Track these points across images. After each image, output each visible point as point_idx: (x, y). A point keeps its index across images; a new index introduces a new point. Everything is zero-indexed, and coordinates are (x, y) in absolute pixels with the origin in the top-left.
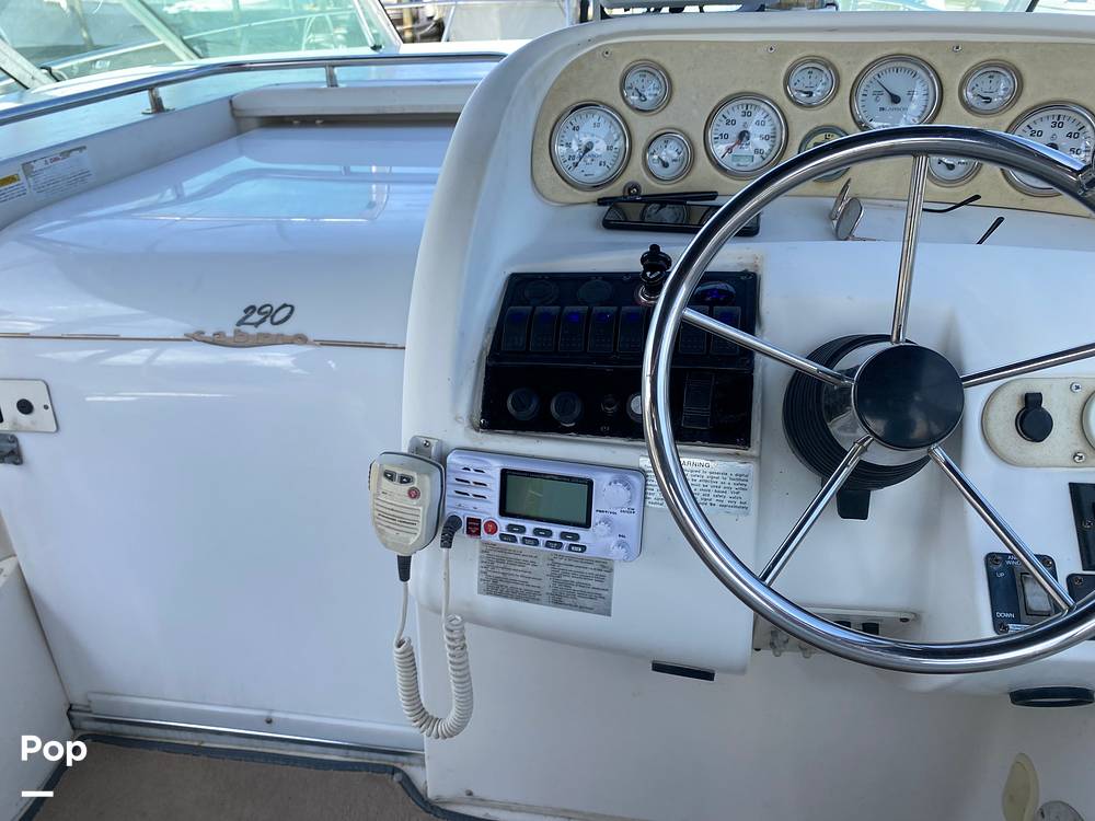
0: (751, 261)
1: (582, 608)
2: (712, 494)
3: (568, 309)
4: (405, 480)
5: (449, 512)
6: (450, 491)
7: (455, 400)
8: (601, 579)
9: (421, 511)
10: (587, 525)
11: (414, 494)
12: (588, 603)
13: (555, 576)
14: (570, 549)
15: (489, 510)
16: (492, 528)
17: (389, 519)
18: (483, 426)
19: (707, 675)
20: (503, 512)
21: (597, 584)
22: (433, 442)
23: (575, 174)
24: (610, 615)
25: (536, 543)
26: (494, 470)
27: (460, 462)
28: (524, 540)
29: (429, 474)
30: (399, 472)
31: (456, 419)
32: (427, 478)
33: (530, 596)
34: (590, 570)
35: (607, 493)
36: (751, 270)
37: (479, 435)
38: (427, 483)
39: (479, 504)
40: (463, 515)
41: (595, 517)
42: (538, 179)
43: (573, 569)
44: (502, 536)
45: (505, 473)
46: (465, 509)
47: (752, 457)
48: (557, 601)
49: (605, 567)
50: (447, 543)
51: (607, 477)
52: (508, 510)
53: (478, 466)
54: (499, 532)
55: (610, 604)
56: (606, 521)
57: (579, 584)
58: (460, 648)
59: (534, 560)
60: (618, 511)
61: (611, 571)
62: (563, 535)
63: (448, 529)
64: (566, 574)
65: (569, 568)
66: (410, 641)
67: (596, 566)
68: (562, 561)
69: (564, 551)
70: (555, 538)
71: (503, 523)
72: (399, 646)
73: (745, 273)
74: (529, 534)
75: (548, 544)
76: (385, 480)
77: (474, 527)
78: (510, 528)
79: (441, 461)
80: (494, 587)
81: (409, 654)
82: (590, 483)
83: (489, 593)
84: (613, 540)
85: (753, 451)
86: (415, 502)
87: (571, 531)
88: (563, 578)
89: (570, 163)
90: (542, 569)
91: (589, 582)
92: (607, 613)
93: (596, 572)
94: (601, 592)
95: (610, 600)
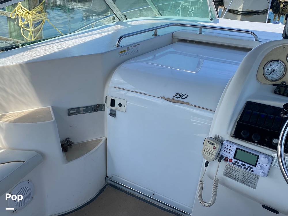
1: (248, 185)
3: (261, 113)
4: (213, 144)
5: (221, 154)
6: (223, 149)
7: (228, 129)
8: (255, 180)
9: (215, 152)
10: (255, 166)
11: (214, 148)
12: (250, 185)
13: (243, 176)
14: (249, 170)
15: (231, 156)
16: (231, 160)
17: (206, 152)
18: (233, 136)
19: (276, 212)
20: (234, 158)
21: (254, 181)
22: (220, 137)
23: (269, 77)
25: (241, 167)
26: (235, 147)
27: (227, 143)
28: (238, 165)
30: (212, 142)
31: (227, 133)
33: (236, 179)
34: (253, 177)
35: (262, 160)
37: (232, 138)
38: (218, 146)
39: (229, 154)
40: (224, 156)
41: (258, 164)
42: (258, 77)
43: (249, 176)
44: (233, 163)
45: (237, 149)
46: (224, 154)
48: (242, 182)
49: (257, 177)
50: (220, 161)
51: (263, 156)
52: (236, 157)
53: (231, 145)
54: (232, 162)
55: (256, 187)
56: (261, 166)
57: (249, 180)
58: (216, 186)
59: (239, 171)
60: (264, 165)
61: (258, 178)
62: (249, 167)
63: (220, 158)
64: (247, 176)
65: (248, 175)
66: (203, 181)
67: (254, 176)
68: (246, 173)
70: (246, 167)
71: (234, 160)
72: (200, 182)
74: (240, 164)
75: (244, 168)
76: (208, 143)
77: (226, 159)
78: (236, 162)
79: (222, 142)
80: (227, 174)
81: (202, 186)
82: (258, 156)
83: (226, 176)
84: (261, 171)
86: (214, 150)
87: (251, 166)
88: (245, 177)
89: (268, 74)
90: (241, 173)
91: (252, 180)
92: (255, 188)
93: (254, 178)
94: (254, 183)
95: (256, 185)
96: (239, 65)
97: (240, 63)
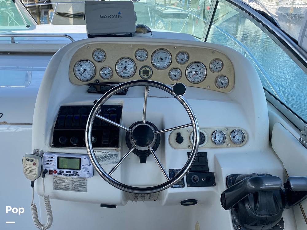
0: (121, 103)
1: (80, 191)
2: (110, 159)
3: (75, 115)
4: (32, 161)
5: (44, 168)
6: (45, 162)
7: (46, 139)
8: (84, 183)
9: (36, 169)
10: (80, 169)
11: (34, 164)
12: (81, 189)
13: (73, 183)
14: (75, 176)
15: (54, 167)
16: (55, 172)
17: (27, 171)
18: (53, 146)
19: (114, 206)
20: (58, 168)
21: (83, 184)
22: (40, 151)
23: (81, 78)
24: (87, 192)
25: (67, 175)
26: (56, 157)
27: (47, 155)
28: (64, 174)
29: (38, 159)
30: (30, 159)
31: (46, 144)
32: (38, 160)
33: (66, 189)
34: (81, 181)
35: (84, 161)
36: (121, 105)
37: (52, 148)
38: (38, 161)
39: (52, 166)
40: (48, 169)
41: (82, 167)
42: (70, 78)
43: (77, 181)
44: (58, 174)
45: (58, 158)
46: (47, 167)
47: (119, 150)
48: (74, 190)
49: (85, 180)
50: (44, 176)
51: (84, 157)
52: (60, 167)
53: (51, 156)
54: (57, 173)
55: (87, 189)
56: (84, 168)
57: (79, 185)
58: (48, 204)
59: (68, 180)
60: (87, 165)
61: (87, 181)
62: (74, 172)
63: (43, 173)
64: (76, 183)
65: (76, 181)
66: (35, 204)
68: (74, 179)
69: (74, 176)
70: (72, 173)
71: (58, 170)
72: (32, 205)
73: (119, 106)
74: (65, 173)
75: (70, 175)
76: (26, 161)
77: (51, 172)
78: (60, 171)
79: (42, 156)
80: (57, 187)
81: (35, 209)
82: (80, 159)
83: (56, 189)
84: (86, 172)
85: (120, 149)
86: (35, 166)
87: (76, 171)
88: (75, 184)
89: (80, 75)
90: (70, 182)
91: (81, 184)
92: (86, 191)
93: (83, 181)
94: (85, 186)
95: (87, 188)
96: (45, 71)
97: (45, 68)
